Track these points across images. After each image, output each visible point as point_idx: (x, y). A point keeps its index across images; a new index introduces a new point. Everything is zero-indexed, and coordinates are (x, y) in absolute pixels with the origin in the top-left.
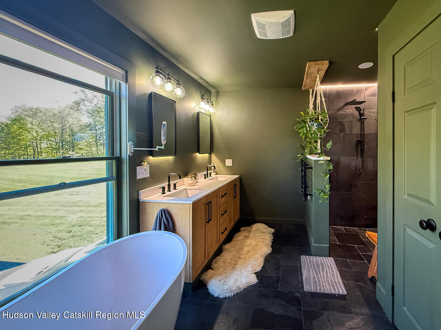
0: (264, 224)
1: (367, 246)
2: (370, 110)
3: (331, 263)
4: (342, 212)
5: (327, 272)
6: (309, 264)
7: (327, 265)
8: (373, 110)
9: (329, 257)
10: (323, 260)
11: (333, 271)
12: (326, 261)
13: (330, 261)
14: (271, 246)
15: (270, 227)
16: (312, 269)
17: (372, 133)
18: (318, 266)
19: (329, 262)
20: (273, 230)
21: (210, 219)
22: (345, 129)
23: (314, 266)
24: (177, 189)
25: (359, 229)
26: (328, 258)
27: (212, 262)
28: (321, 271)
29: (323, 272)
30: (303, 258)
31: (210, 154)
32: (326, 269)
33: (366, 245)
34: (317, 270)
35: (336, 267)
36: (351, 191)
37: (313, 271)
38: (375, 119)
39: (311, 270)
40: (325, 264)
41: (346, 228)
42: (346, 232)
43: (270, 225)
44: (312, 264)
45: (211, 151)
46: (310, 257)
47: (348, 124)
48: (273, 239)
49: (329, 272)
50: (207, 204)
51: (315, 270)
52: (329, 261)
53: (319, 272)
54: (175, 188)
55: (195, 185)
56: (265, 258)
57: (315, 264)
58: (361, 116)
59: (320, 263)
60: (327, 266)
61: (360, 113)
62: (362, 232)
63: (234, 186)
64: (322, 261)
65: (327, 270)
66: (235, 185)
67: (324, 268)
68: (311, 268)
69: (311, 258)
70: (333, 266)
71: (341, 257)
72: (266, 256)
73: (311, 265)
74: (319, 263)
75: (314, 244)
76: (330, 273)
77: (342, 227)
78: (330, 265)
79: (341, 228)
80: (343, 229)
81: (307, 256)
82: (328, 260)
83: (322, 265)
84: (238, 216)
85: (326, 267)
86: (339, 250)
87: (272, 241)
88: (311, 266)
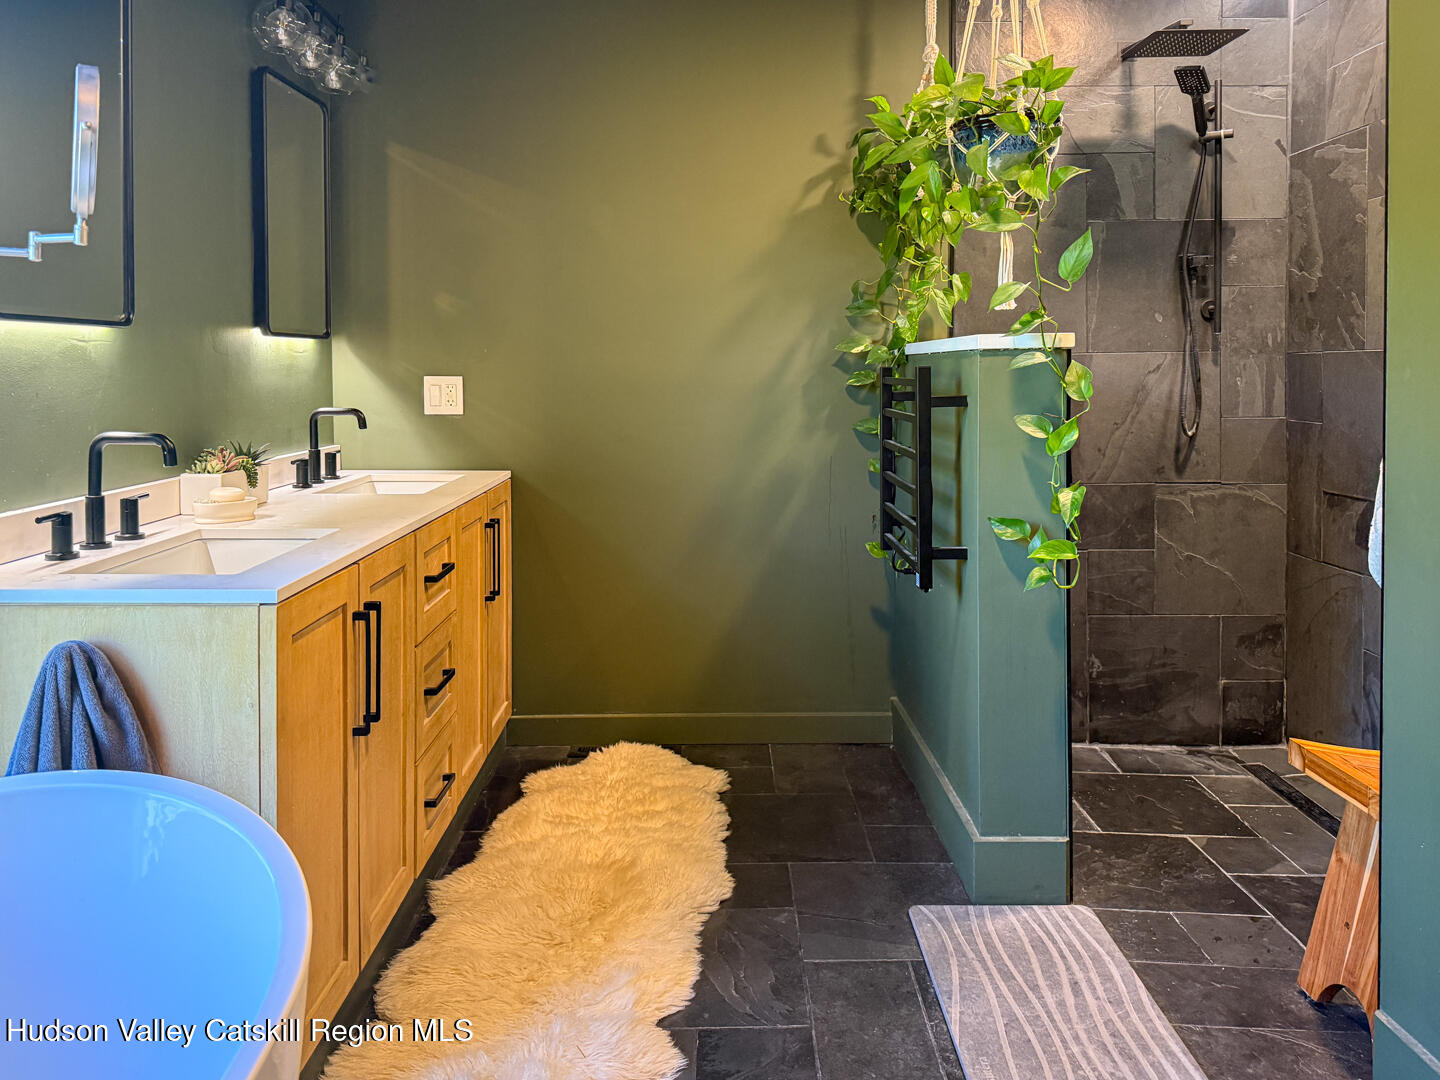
0: (659, 750)
1: (1251, 834)
2: (1248, 90)
3: (1088, 936)
4: (1097, 662)
5: (1075, 984)
6: (967, 948)
7: (1069, 945)
8: (1268, 92)
9: (1070, 900)
10: (1042, 925)
11: (1107, 978)
12: (1056, 925)
13: (1079, 926)
14: (726, 867)
15: (695, 762)
16: (990, 975)
17: (1258, 216)
18: (1018, 955)
19: (1078, 934)
20: (718, 779)
21: (373, 710)
22: (1116, 195)
23: (997, 958)
24: (141, 537)
25: (1190, 753)
26: (1065, 908)
27: (377, 978)
28: (1041, 982)
29: (1055, 985)
30: (925, 918)
31: (325, 337)
32: (1068, 969)
33: (1246, 832)
34: (1020, 979)
35: (1119, 954)
36: (1149, 543)
37: (996, 988)
38: (1278, 142)
39: (985, 979)
40: (1054, 942)
41: (1122, 751)
42: (1123, 771)
43: (696, 752)
44: (982, 947)
45: (328, 324)
46: (961, 909)
47: (1134, 172)
48: (729, 827)
49: (1089, 981)
50: (357, 616)
51: (1007, 976)
52: (1072, 927)
53: (1035, 988)
54: (130, 527)
55: (254, 517)
56: (701, 934)
57: (999, 946)
58: (1201, 127)
59: (1026, 940)
60: (1066, 952)
61: (1198, 107)
62: (1209, 767)
63: (487, 526)
64: (1036, 927)
65: (1073, 974)
66: (493, 524)
67: (1054, 965)
68: (982, 973)
69: (973, 918)
70: (1100, 950)
71: (1134, 899)
72: (705, 923)
73: (977, 952)
74: (1020, 939)
75: (982, 835)
76: (1093, 989)
77: (1097, 747)
78: (1086, 945)
79: (1096, 751)
80: (1106, 756)
81: (947, 908)
82: (1066, 919)
83: (1039, 946)
84: (502, 711)
85: (1063, 957)
86: (1110, 866)
87: (727, 834)
88: (982, 961)
